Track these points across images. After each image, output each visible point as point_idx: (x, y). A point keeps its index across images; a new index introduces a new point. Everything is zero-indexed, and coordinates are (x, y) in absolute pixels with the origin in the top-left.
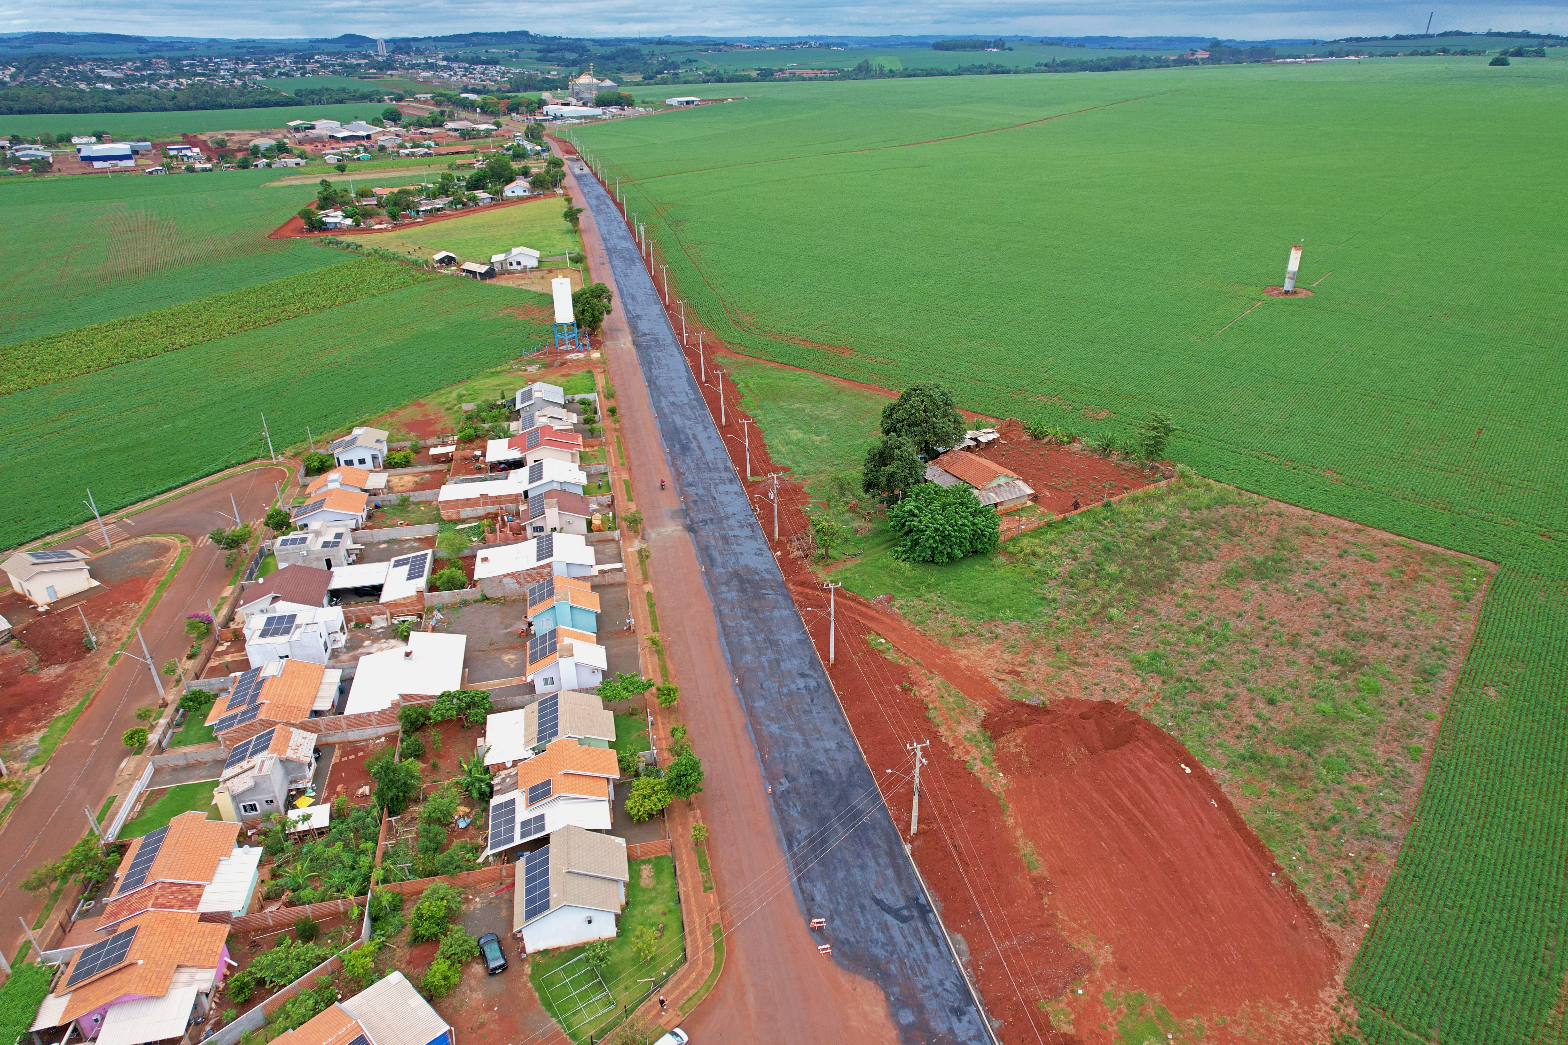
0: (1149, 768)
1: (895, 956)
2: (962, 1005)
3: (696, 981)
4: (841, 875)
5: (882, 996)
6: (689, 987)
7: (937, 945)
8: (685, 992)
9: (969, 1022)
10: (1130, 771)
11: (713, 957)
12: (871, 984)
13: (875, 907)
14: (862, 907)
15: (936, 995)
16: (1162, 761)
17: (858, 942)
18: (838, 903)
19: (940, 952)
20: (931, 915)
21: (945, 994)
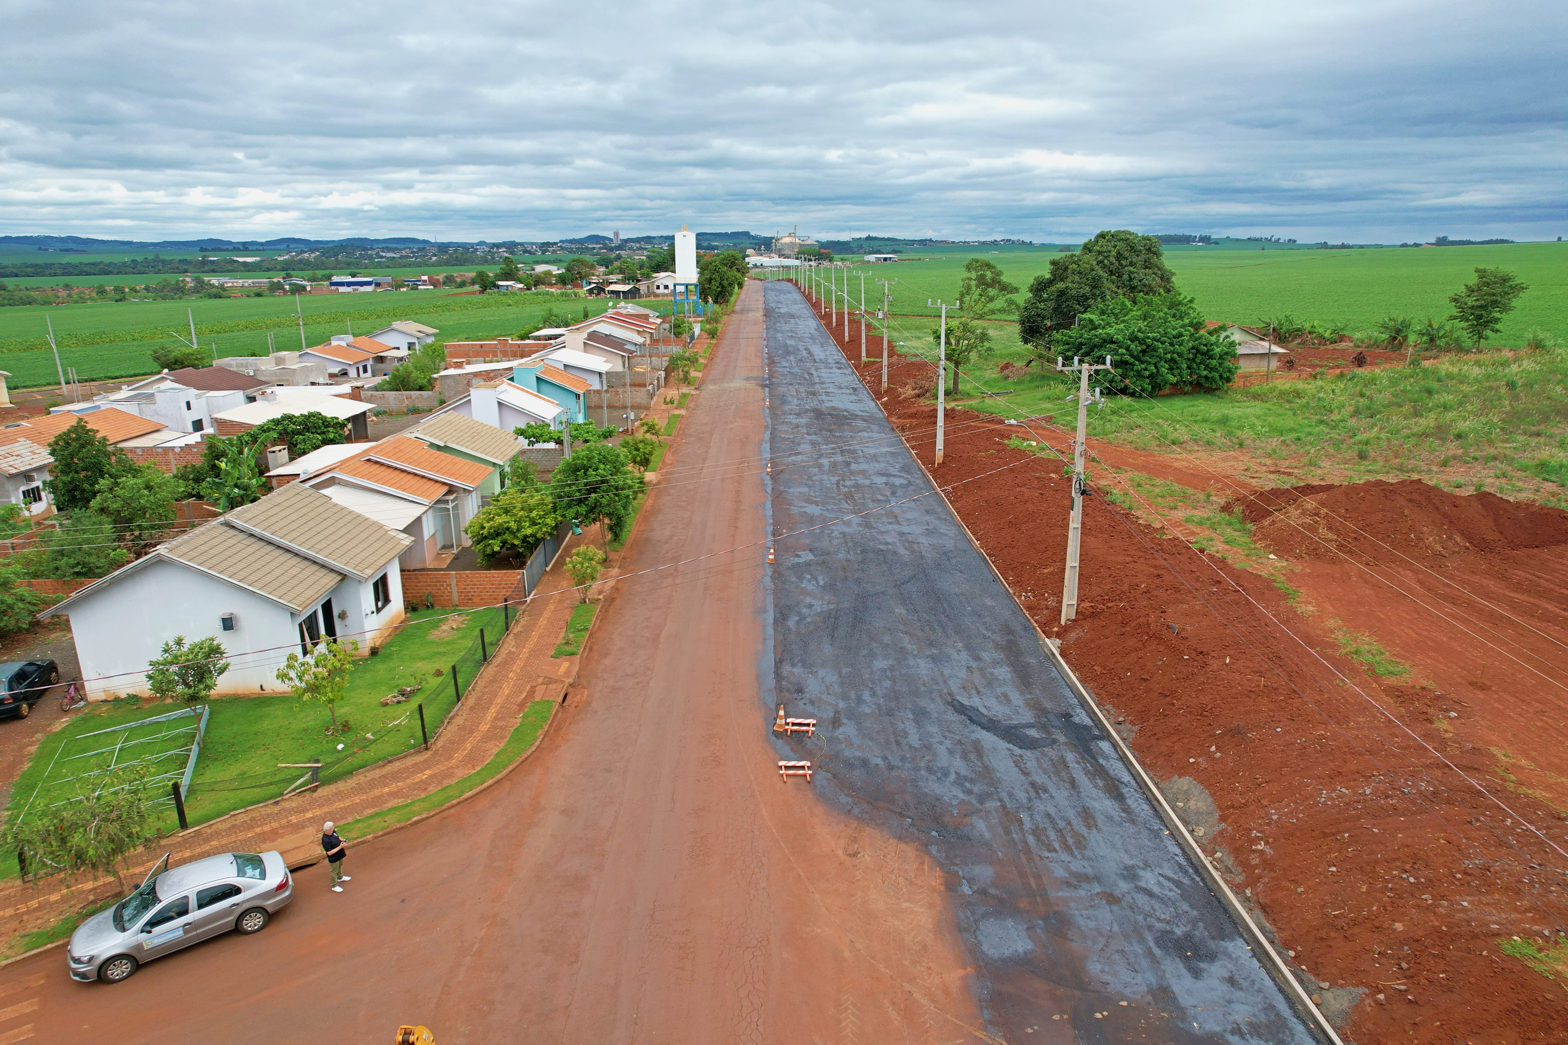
1: (992, 805)
4: (880, 663)
5: (935, 879)
7: (1120, 798)
9: (1231, 981)
12: (909, 850)
13: (952, 716)
14: (921, 715)
15: (1112, 899)
17: (891, 768)
18: (860, 701)
19: (1127, 810)
20: (1105, 745)
21: (1142, 900)
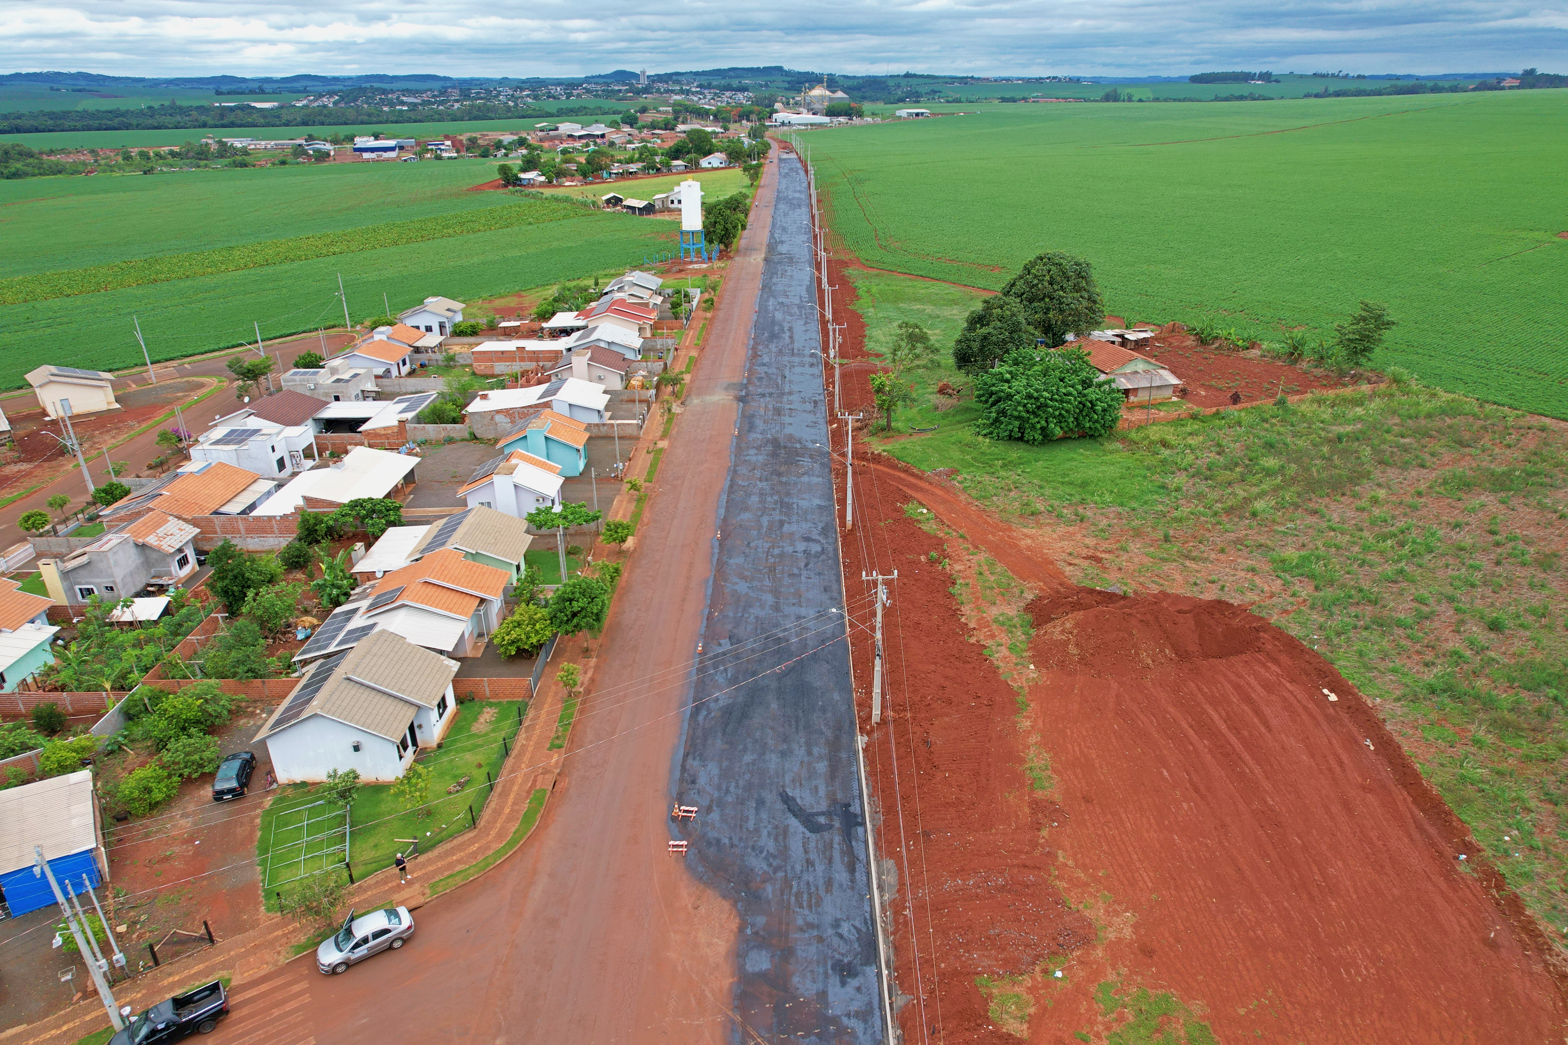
0: (1268, 687)
1: (780, 874)
2: (857, 961)
3: (474, 855)
4: (748, 758)
5: (734, 924)
6: (459, 861)
7: (852, 870)
8: (451, 865)
9: (858, 989)
10: (1237, 687)
11: (513, 829)
12: (726, 905)
13: (780, 806)
14: (761, 802)
15: (820, 939)
16: (1292, 681)
17: (732, 846)
18: (727, 791)
19: (853, 881)
20: (860, 830)
21: (836, 940)
